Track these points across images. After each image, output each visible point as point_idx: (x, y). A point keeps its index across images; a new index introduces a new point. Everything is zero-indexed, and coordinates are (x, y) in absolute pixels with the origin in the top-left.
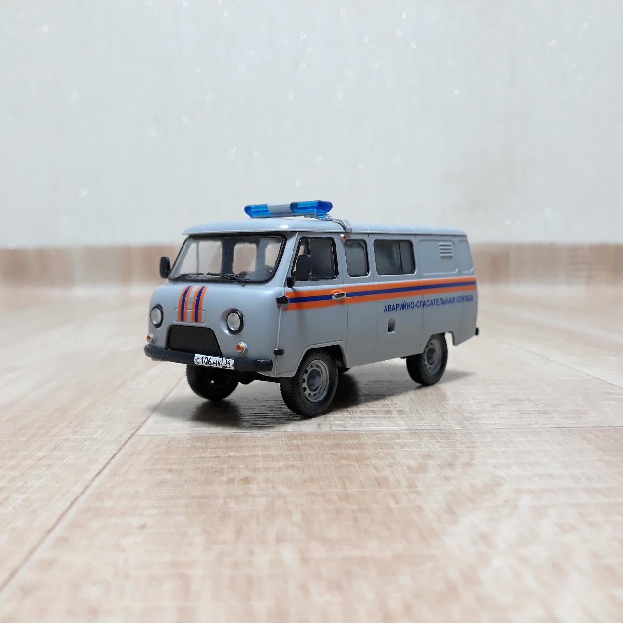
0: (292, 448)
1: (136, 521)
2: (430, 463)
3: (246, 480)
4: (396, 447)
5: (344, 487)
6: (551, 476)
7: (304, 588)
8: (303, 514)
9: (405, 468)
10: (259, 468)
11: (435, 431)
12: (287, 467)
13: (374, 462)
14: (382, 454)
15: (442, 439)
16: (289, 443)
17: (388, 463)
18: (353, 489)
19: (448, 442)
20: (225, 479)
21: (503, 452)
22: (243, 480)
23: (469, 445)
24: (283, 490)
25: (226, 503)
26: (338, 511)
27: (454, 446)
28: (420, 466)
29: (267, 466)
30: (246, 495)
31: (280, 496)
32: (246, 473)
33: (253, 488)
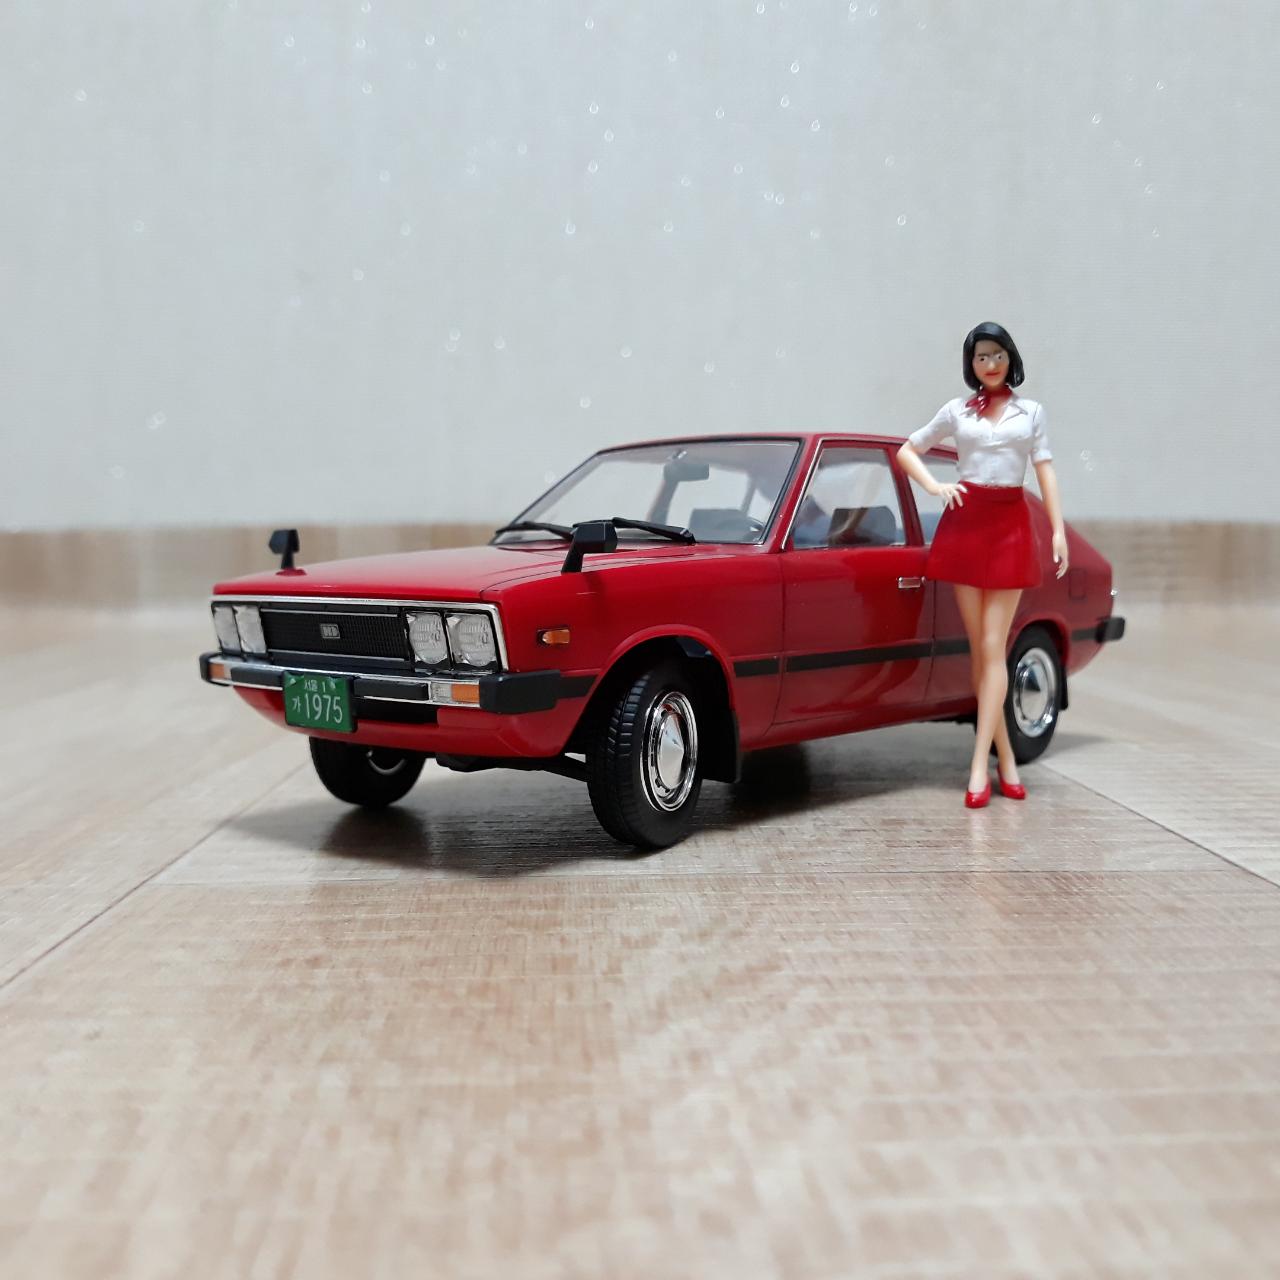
0: (426, 906)
1: (85, 1027)
2: (669, 931)
3: (315, 962)
4: (621, 904)
5: (488, 972)
6: (879, 956)
7: (333, 1135)
8: (390, 1016)
9: (618, 940)
10: (348, 942)
11: (709, 877)
12: (400, 940)
13: (566, 930)
14: (588, 917)
15: (714, 890)
16: (424, 898)
17: (590, 931)
18: (502, 976)
19: (723, 896)
20: (278, 958)
21: (813, 913)
22: (308, 962)
23: (757, 902)
24: (373, 977)
25: (259, 1000)
26: (457, 1013)
27: (729, 903)
28: (647, 937)
29: (364, 938)
30: (303, 985)
31: (365, 988)
32: (321, 950)
33: (322, 974)
